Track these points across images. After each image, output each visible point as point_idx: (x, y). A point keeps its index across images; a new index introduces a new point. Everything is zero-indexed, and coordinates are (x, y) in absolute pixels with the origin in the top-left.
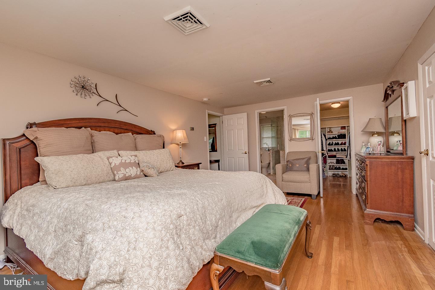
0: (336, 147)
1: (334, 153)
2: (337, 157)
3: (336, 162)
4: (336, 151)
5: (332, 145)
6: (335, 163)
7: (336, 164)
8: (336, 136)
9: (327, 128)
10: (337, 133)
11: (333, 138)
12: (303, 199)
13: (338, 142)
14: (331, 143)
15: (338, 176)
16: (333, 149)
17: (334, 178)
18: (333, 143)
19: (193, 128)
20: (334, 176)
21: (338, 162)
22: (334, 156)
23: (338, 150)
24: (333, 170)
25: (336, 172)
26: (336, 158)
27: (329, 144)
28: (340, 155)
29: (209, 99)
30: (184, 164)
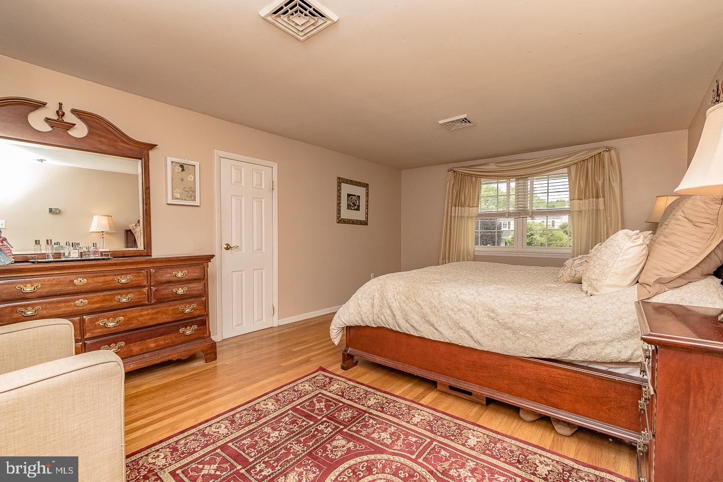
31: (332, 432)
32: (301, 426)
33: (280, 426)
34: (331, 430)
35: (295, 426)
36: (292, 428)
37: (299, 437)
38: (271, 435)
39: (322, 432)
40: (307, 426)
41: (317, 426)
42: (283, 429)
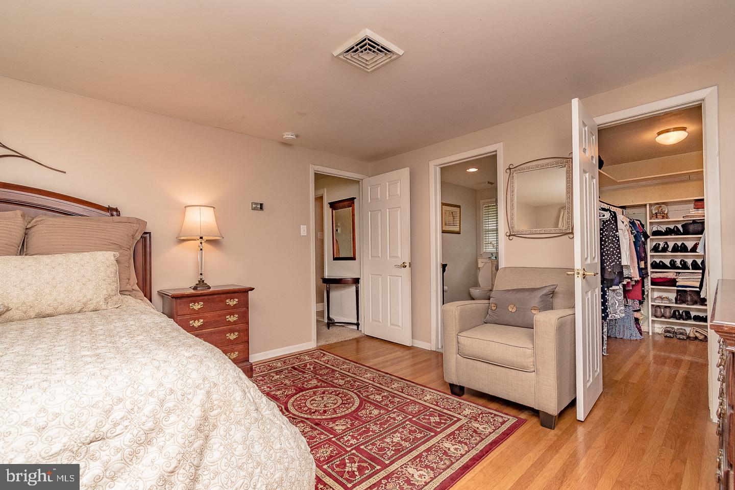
0: (678, 258)
1: (670, 274)
2: (678, 284)
3: (676, 299)
4: (678, 268)
5: (665, 250)
6: (674, 301)
7: (676, 303)
8: (680, 226)
9: (651, 205)
10: (682, 219)
11: (669, 232)
12: (512, 421)
13: (683, 244)
14: (662, 244)
15: (681, 337)
16: (667, 262)
17: (669, 340)
18: (668, 246)
19: (261, 205)
20: (668, 335)
21: (682, 296)
22: (672, 282)
23: (684, 266)
24: (666, 318)
25: (677, 325)
26: (676, 288)
27: (656, 249)
28: (687, 280)
29: (297, 136)
30: (210, 288)
31: (344, 436)
32: (373, 444)
33: (394, 446)
34: (345, 437)
35: (379, 446)
36: (381, 443)
37: (373, 435)
38: (399, 439)
39: (353, 437)
40: (367, 444)
41: (357, 443)
42: (390, 443)
